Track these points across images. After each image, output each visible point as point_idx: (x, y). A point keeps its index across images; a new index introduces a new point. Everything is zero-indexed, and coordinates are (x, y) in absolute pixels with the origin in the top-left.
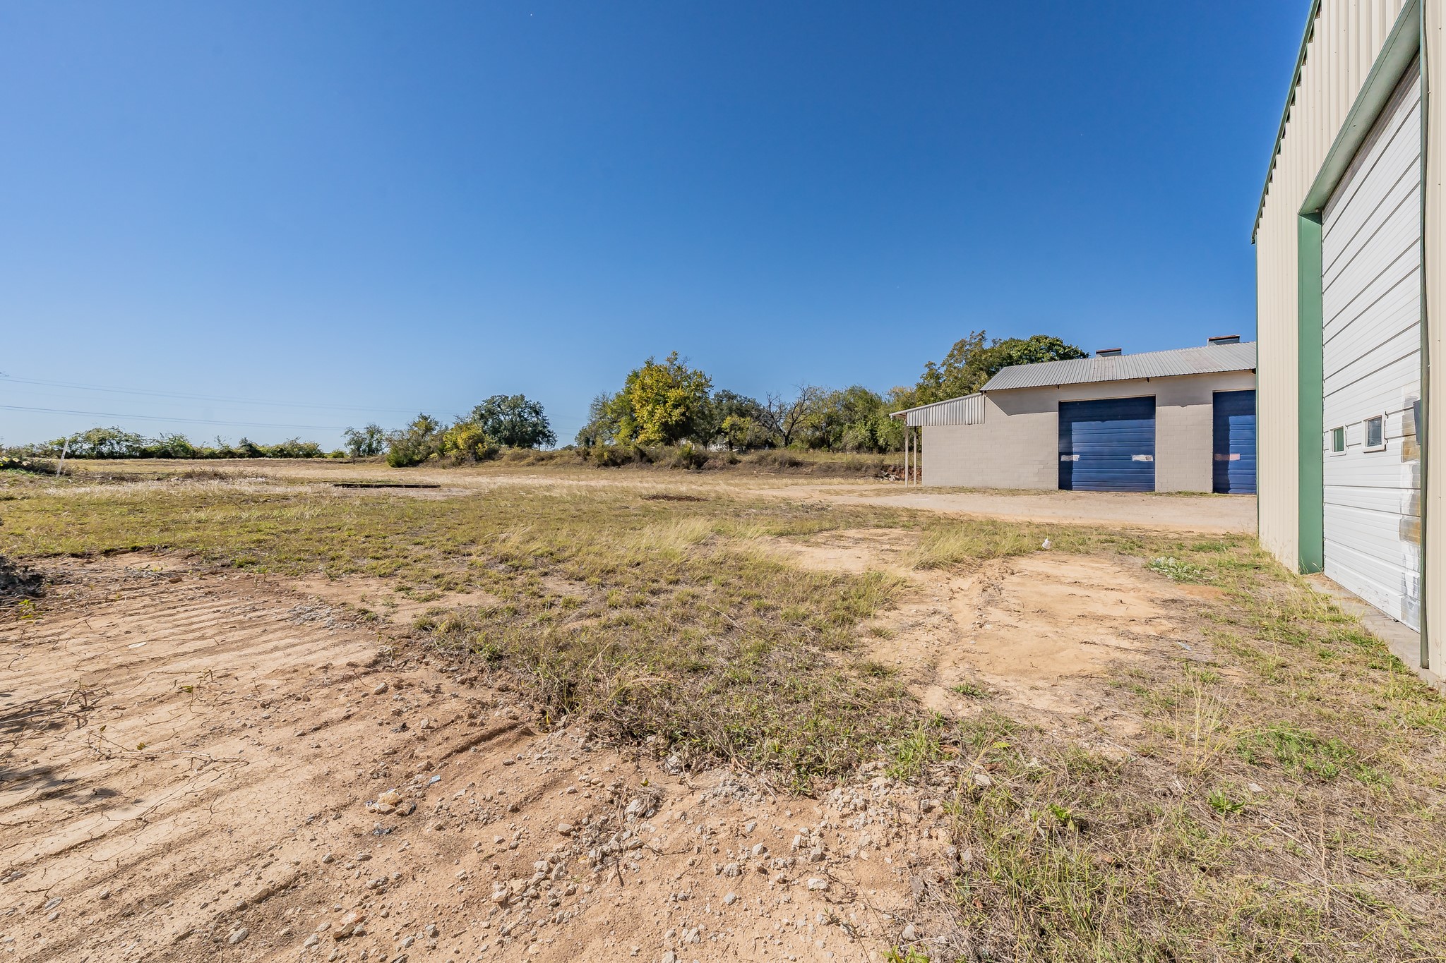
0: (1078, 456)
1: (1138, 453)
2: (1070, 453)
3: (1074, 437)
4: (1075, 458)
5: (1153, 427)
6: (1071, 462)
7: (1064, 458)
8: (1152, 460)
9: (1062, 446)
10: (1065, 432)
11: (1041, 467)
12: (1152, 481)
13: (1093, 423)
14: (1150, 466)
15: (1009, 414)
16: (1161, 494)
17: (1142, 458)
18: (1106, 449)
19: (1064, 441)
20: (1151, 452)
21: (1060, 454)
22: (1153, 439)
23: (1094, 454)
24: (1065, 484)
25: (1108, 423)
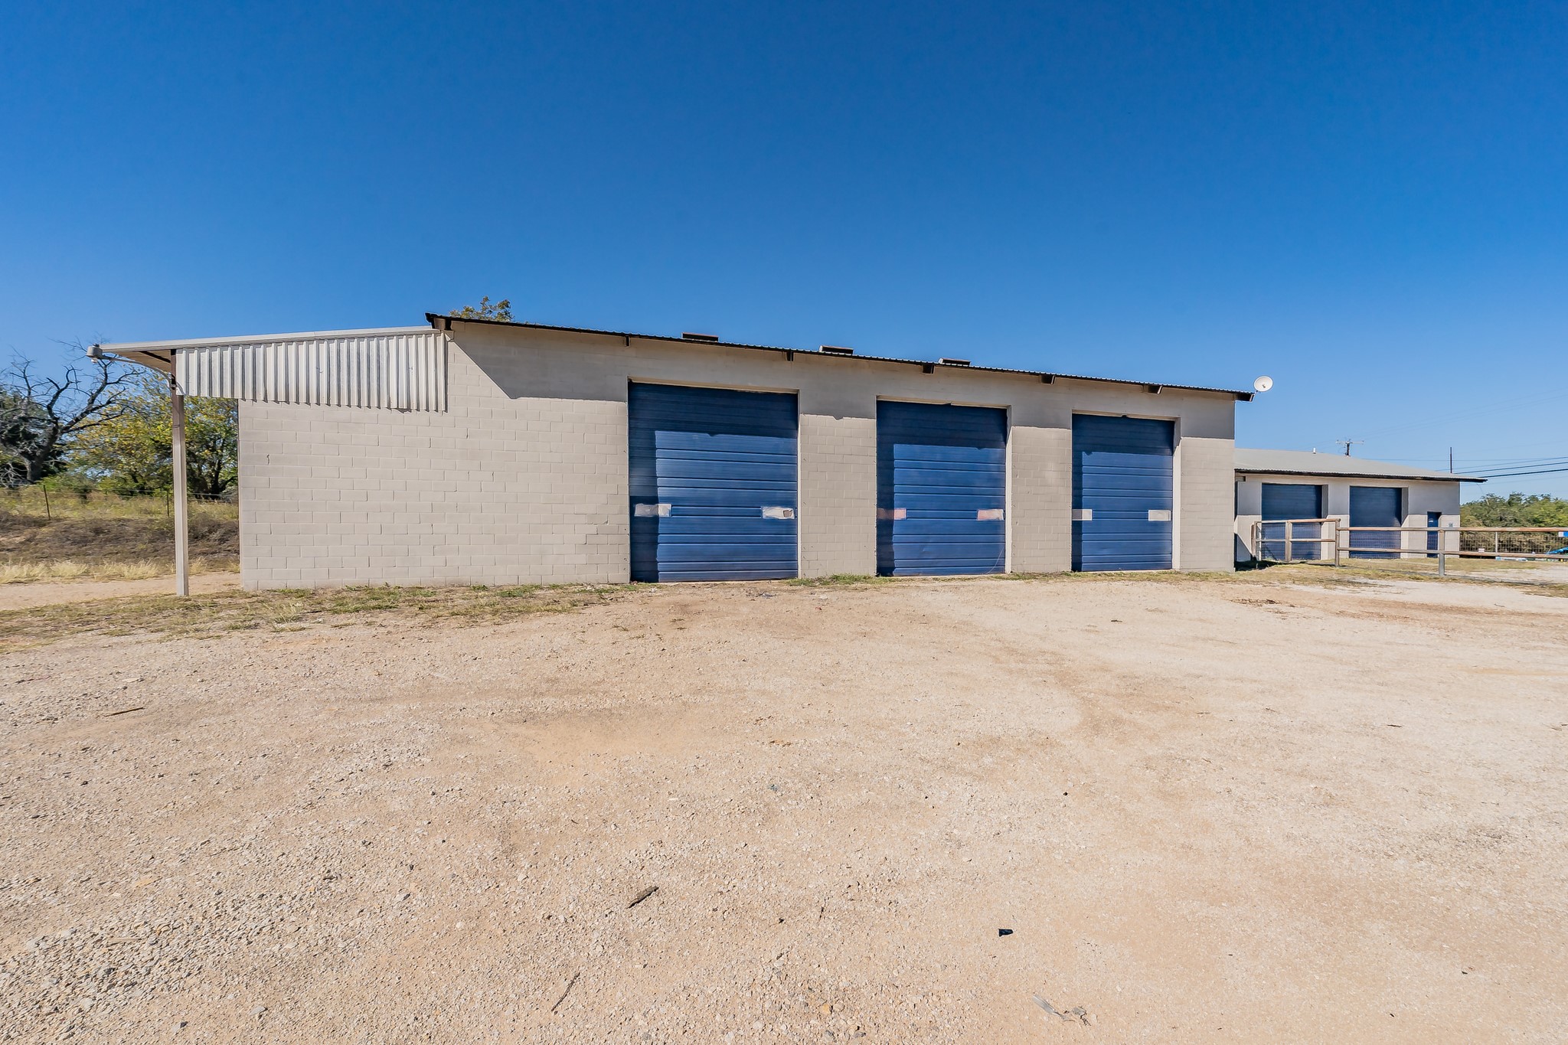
0: (669, 506)
1: (773, 503)
2: (653, 500)
3: (660, 465)
4: (663, 510)
5: (793, 453)
6: (656, 519)
7: (641, 510)
8: (792, 516)
9: (636, 481)
10: (641, 453)
11: (593, 529)
12: (792, 557)
13: (696, 436)
14: (789, 527)
15: (513, 394)
16: (809, 583)
17: (777, 513)
18: (719, 494)
19: (642, 472)
20: (790, 503)
21: (634, 501)
22: (792, 478)
23: (699, 502)
24: (643, 572)
25: (722, 439)
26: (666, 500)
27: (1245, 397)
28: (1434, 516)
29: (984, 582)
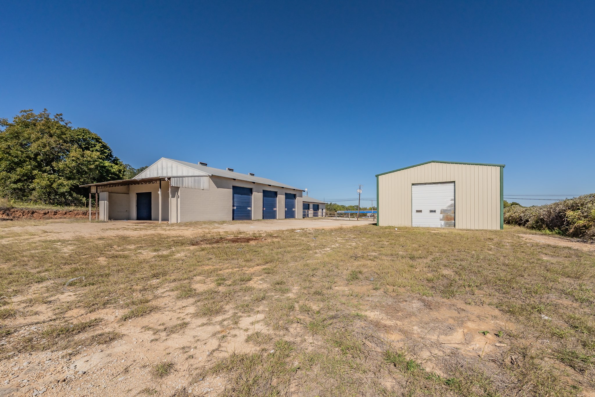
3: (235, 200)
4: (235, 208)
5: (251, 198)
11: (228, 211)
12: (251, 216)
13: (239, 195)
14: (251, 211)
15: (218, 187)
17: (249, 209)
18: (242, 205)
20: (251, 207)
22: (251, 202)
23: (240, 207)
25: (243, 196)
26: (236, 206)
27: (304, 191)
28: (322, 209)
29: (275, 220)
